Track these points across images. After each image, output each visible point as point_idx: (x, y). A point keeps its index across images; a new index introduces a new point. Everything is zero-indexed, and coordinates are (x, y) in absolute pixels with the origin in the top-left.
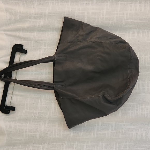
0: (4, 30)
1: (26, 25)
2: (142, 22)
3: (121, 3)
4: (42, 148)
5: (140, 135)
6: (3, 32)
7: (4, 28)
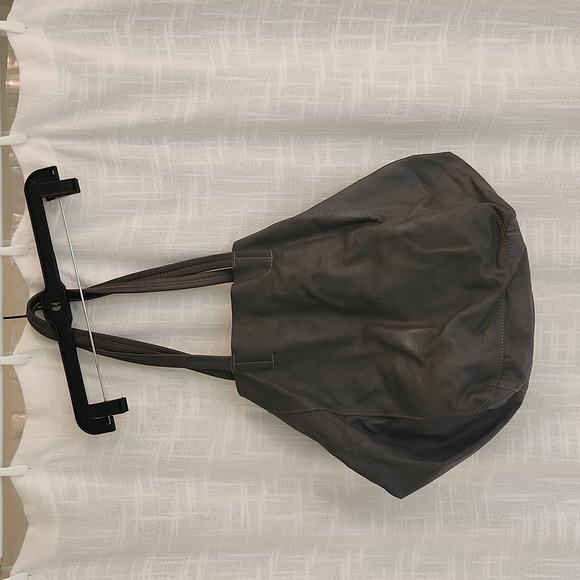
0: (52, 136)
1: (132, 116)
2: (566, 106)
3: (486, 40)
4: (187, 572)
5: (548, 529)
6: (47, 143)
7: (49, 127)
